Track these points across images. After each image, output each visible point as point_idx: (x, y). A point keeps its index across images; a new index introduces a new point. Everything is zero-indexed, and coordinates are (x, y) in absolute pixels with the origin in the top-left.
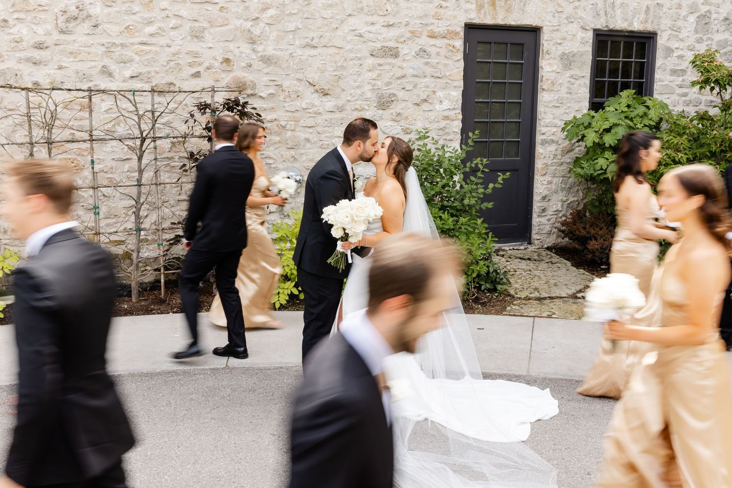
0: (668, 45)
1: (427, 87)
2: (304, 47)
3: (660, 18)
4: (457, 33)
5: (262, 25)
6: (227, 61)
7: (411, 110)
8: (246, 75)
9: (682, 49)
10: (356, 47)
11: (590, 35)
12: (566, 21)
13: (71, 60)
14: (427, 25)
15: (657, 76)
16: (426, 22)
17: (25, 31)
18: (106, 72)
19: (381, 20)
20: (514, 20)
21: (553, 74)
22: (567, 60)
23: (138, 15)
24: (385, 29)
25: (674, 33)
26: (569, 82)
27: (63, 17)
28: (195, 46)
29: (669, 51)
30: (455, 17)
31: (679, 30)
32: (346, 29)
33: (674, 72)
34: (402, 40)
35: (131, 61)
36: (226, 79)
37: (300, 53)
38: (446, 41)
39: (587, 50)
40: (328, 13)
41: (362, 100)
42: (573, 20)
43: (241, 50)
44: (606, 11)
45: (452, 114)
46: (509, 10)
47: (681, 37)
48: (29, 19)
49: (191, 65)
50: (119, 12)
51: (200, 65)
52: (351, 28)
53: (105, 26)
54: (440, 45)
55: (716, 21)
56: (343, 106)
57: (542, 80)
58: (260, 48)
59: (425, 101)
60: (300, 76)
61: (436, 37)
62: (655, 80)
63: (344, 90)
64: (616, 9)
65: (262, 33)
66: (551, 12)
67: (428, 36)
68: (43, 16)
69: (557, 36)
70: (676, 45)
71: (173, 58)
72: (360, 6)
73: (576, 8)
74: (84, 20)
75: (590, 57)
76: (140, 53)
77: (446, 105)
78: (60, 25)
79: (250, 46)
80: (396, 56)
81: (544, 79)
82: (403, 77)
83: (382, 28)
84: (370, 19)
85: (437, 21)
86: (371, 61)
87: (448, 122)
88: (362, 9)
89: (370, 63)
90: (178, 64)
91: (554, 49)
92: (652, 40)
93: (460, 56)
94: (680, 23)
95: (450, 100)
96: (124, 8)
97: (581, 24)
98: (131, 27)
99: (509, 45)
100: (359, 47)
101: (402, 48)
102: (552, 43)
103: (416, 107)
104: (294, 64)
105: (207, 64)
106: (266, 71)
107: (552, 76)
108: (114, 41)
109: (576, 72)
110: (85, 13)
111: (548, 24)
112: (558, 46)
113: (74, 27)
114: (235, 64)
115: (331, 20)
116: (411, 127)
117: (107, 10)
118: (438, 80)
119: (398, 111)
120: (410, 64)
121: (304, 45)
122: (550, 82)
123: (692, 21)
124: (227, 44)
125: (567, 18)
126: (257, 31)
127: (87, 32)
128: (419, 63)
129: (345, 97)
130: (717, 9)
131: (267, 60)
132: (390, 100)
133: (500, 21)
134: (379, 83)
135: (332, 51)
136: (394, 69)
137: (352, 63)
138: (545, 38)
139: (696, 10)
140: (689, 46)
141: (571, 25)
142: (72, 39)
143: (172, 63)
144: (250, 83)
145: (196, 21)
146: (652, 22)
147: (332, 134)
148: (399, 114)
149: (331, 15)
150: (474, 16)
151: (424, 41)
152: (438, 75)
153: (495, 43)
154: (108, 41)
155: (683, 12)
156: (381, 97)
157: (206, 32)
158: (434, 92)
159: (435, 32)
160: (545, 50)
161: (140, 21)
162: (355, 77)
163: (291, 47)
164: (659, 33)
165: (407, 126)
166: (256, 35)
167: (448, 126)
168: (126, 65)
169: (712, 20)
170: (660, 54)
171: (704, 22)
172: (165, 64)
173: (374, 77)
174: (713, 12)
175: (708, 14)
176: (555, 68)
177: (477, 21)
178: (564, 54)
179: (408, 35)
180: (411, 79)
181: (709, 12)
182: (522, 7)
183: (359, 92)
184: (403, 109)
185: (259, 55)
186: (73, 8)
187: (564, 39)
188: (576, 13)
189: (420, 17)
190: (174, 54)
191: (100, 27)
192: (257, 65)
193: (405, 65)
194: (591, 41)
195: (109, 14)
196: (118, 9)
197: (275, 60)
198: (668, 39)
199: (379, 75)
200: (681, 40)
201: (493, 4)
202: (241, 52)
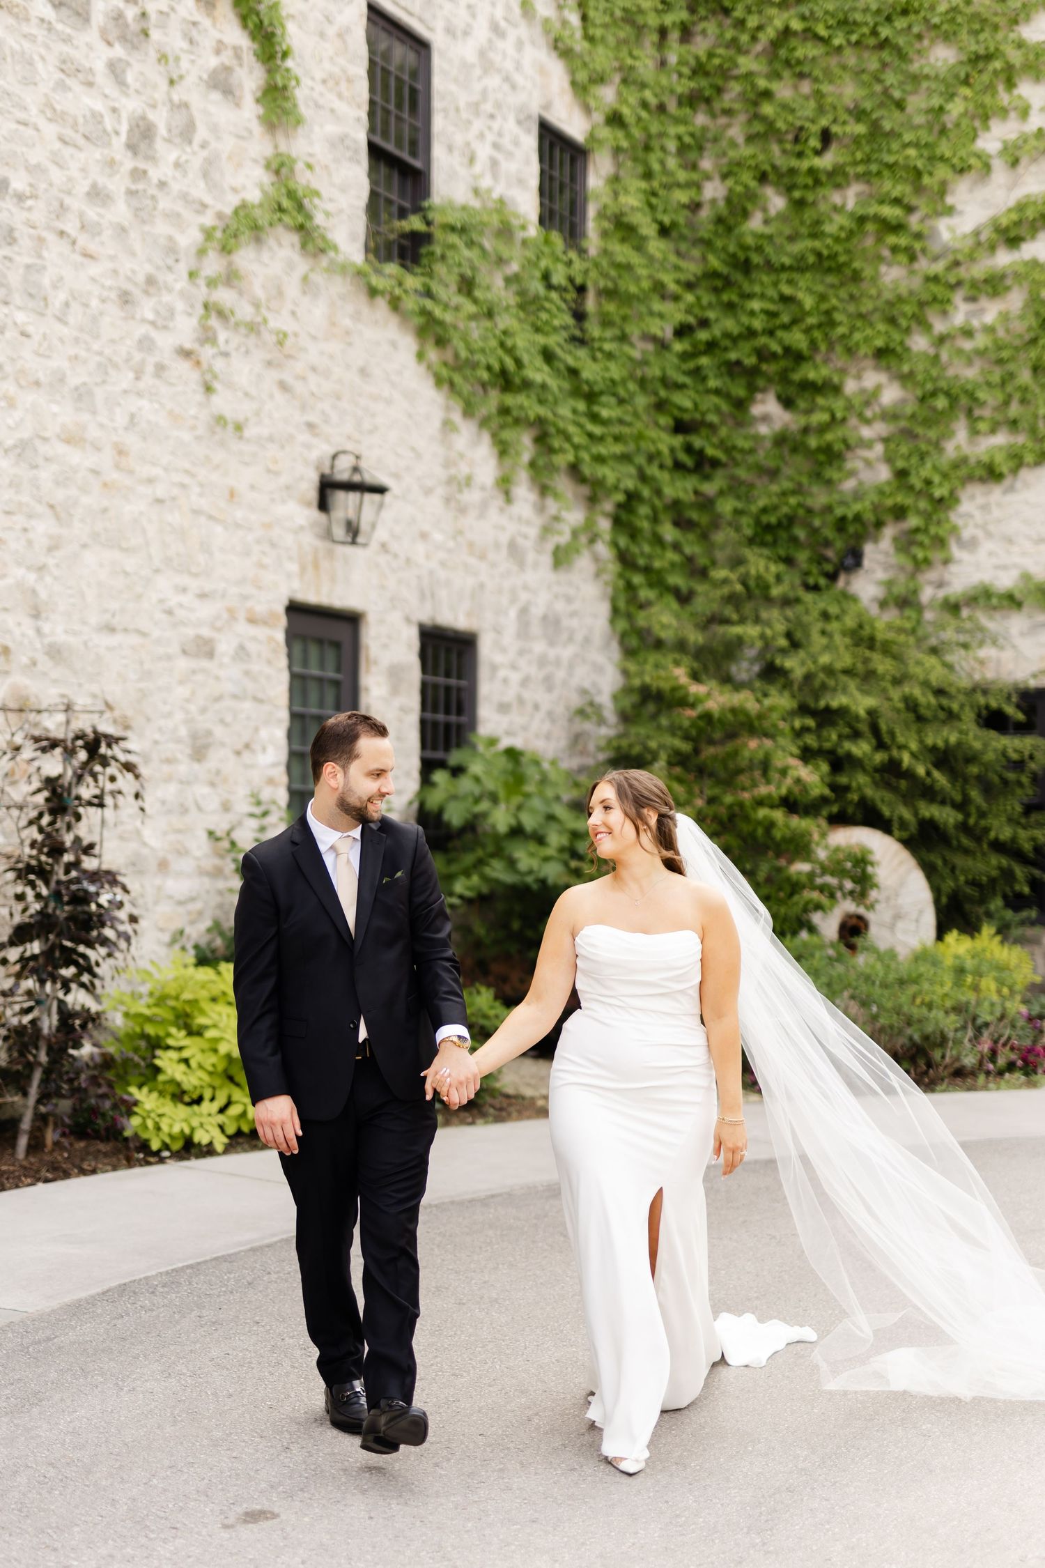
0: (490, 657)
1: (249, 718)
2: (102, 629)
3: (484, 608)
4: (281, 618)
5: (48, 579)
6: (5, 651)
7: (230, 764)
8: (29, 682)
10: (164, 635)
11: (416, 634)
12: (390, 605)
14: (246, 597)
15: (482, 711)
16: (245, 593)
19: (194, 585)
20: (337, 598)
21: (382, 703)
24: (199, 602)
25: (497, 636)
26: (399, 717)
29: (494, 668)
30: (277, 586)
31: (498, 630)
32: (153, 596)
33: (504, 708)
34: (219, 624)
36: (2, 689)
38: (268, 631)
39: (415, 660)
40: (131, 564)
41: (174, 741)
42: (397, 604)
44: (431, 592)
45: (276, 773)
46: (332, 579)
47: (503, 644)
52: (159, 596)
54: (261, 638)
55: (535, 621)
58: (46, 628)
59: (247, 746)
60: (95, 688)
61: (256, 623)
62: (480, 722)
65: (49, 596)
66: (377, 587)
67: (248, 620)
69: (383, 631)
70: (500, 660)
72: (168, 553)
73: (400, 582)
75: (418, 674)
77: (270, 755)
79: (34, 622)
80: (211, 655)
82: (221, 697)
83: (195, 599)
84: (180, 580)
85: (258, 591)
86: (183, 664)
87: (273, 788)
88: (171, 559)
89: (182, 666)
91: (381, 655)
92: (473, 648)
93: (283, 661)
94: (502, 619)
95: (275, 746)
97: (405, 611)
99: (325, 644)
100: (168, 634)
101: (219, 641)
102: (377, 644)
103: (236, 758)
104: (89, 664)
106: (53, 675)
109: (404, 699)
111: (374, 607)
112: (386, 651)
115: (135, 578)
118: (260, 705)
119: (216, 765)
120: (228, 672)
121: (102, 625)
123: (513, 616)
125: (391, 599)
126: (42, 593)
128: (239, 671)
130: (535, 599)
131: (55, 653)
132: (205, 741)
133: (325, 599)
134: (193, 708)
135: (134, 640)
136: (209, 682)
137: (161, 664)
138: (369, 634)
139: (516, 597)
141: (395, 612)
148: (218, 771)
149: (135, 568)
150: (298, 586)
151: (242, 628)
152: (260, 695)
153: (311, 639)
155: (505, 601)
156: (194, 736)
158: (257, 729)
159: (255, 613)
162: (164, 694)
163: (86, 628)
164: (481, 636)
165: (226, 795)
166: (42, 601)
169: (532, 618)
170: (483, 673)
171: (524, 620)
173: (187, 694)
174: (532, 602)
175: (528, 607)
176: (384, 690)
177: (301, 594)
178: (391, 666)
179: (226, 616)
180: (230, 703)
181: (529, 603)
182: (346, 574)
183: (170, 724)
184: (222, 761)
185: (47, 641)
187: (389, 638)
188: (400, 591)
189: (238, 583)
192: (45, 663)
193: (222, 674)
194: (417, 645)
197: (67, 654)
198: (491, 647)
199: (193, 693)
200: (503, 650)
201: (316, 566)
202: (23, 635)
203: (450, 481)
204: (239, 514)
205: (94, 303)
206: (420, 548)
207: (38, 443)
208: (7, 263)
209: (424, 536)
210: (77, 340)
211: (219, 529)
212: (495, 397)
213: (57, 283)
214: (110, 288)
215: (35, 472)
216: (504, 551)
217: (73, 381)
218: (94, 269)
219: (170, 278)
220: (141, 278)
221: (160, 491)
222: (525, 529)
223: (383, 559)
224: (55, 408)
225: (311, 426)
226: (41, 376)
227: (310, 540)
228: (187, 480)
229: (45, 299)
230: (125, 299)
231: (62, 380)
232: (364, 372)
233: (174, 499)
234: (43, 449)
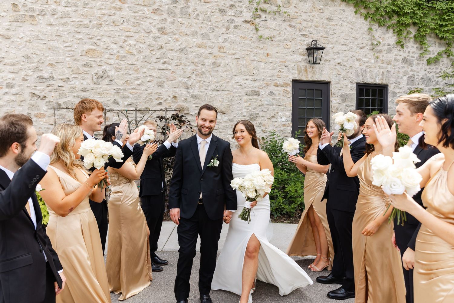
0: (394, 91)
1: (274, 110)
2: (213, 91)
3: (389, 77)
4: (288, 84)
5: (192, 80)
6: (175, 97)
7: (266, 121)
8: (184, 104)
9: (401, 93)
10: (238, 91)
11: (355, 86)
12: (342, 79)
13: (99, 96)
14: (273, 80)
15: (389, 105)
16: (273, 79)
17: (77, 83)
18: (116, 102)
19: (251, 78)
20: (316, 78)
21: (337, 104)
22: (344, 98)
23: (132, 75)
24: (253, 82)
25: (397, 85)
26: (345, 108)
27: (96, 76)
28: (159, 90)
29: (395, 94)
30: (287, 76)
31: (399, 84)
32: (233, 82)
34: (261, 87)
35: (128, 97)
36: (175, 106)
37: (211, 94)
38: (283, 88)
39: (354, 92)
40: (224, 75)
41: (242, 116)
42: (346, 78)
43: (182, 92)
44: (362, 74)
45: (287, 123)
46: (314, 73)
47: (400, 86)
48: (79, 77)
49: (157, 99)
50: (123, 74)
51: (162, 99)
52: (236, 82)
53: (116, 81)
54: (280, 90)
55: (417, 79)
56: (232, 119)
57: (331, 107)
58: (191, 91)
59: (273, 117)
61: (278, 86)
62: (389, 108)
63: (232, 111)
64: (367, 73)
65: (192, 84)
66: (335, 74)
67: (274, 86)
68: (86, 76)
69: (338, 86)
70: (398, 91)
71: (148, 96)
72: (240, 71)
73: (347, 72)
74: (106, 78)
75: (355, 96)
76: (132, 93)
77: (284, 119)
78: (94, 80)
79: (186, 90)
80: (258, 95)
81: (332, 107)
82: (262, 105)
83: (251, 82)
84: (245, 77)
85: (279, 78)
86: (246, 97)
87: (285, 127)
88: (241, 72)
89: (245, 98)
90: (151, 98)
91: (337, 92)
92: (386, 88)
93: (290, 95)
94: (399, 80)
95: (285, 117)
96: (125, 72)
97: (350, 80)
98: (128, 81)
99: (314, 90)
100: (240, 91)
101: (261, 91)
102: (336, 89)
103: (269, 120)
104: (208, 99)
105: (165, 99)
106: (194, 102)
107: (337, 105)
108: (120, 88)
109: (348, 103)
110: (106, 74)
111: (334, 80)
112: (339, 91)
113: (100, 81)
114: (179, 99)
115: (226, 78)
116: (266, 130)
117: (117, 73)
118: (279, 107)
119: (260, 122)
120: (265, 99)
121: (213, 89)
122: (336, 108)
123: (405, 79)
124: (175, 89)
125: (343, 77)
126: (190, 83)
127: (107, 83)
128: (270, 98)
129: (233, 115)
130: (417, 74)
131: (195, 97)
132: (256, 116)
133: (310, 78)
134: (250, 108)
135: (227, 92)
136: (257, 102)
137: (237, 98)
138: (333, 87)
139: (407, 74)
140: (404, 91)
141: (345, 81)
142: (100, 87)
143: (148, 98)
144: (186, 108)
145: (160, 78)
146: (386, 80)
147: (226, 133)
148: (260, 123)
149: (226, 75)
150: (297, 76)
151: (272, 88)
152: (279, 104)
153: (307, 89)
154: (117, 88)
155: (401, 75)
156: (251, 115)
157: (165, 83)
158: (278, 113)
159: (278, 84)
160: (332, 93)
161: (133, 78)
162: (238, 105)
163: (207, 91)
164: (389, 85)
165: (264, 129)
166: (189, 85)
167: (285, 129)
168: (126, 99)
169: (415, 79)
170: (390, 95)
171: (411, 80)
172: (145, 98)
173: (248, 105)
174: (416, 75)
175: (413, 76)
176: (338, 101)
177: (298, 78)
178: (342, 95)
179: (264, 85)
180: (266, 106)
181: (414, 75)
182: (320, 72)
183: (240, 112)
184: (262, 121)
185: (191, 94)
186: (101, 72)
187: (342, 87)
188: (347, 75)
189: (270, 77)
190: (149, 94)
191: (113, 81)
192: (190, 99)
193: (263, 99)
194: (355, 88)
195: (118, 75)
196: (122, 73)
197: (198, 97)
198: (394, 88)
199: (250, 104)
200: (401, 88)
201: (306, 70)
202: (182, 93)
203: (372, 44)
204: (271, 60)
205: (209, 13)
206: (357, 64)
207: (187, 48)
208: (175, 8)
209: (358, 60)
210: (202, 23)
211: (263, 64)
212: (395, 19)
213: (195, 10)
214: (216, 9)
215: (187, 55)
216: (401, 61)
217: (200, 33)
218: (209, 5)
219: (240, 4)
220: (228, 5)
221: (236, 56)
222: (411, 54)
223: (338, 67)
224: (194, 40)
225: (304, 35)
226: (188, 33)
227: (303, 64)
228: (249, 53)
229: (189, 14)
230: (222, 11)
231: (196, 33)
232: (328, 19)
233: (243, 58)
234: (189, 50)
